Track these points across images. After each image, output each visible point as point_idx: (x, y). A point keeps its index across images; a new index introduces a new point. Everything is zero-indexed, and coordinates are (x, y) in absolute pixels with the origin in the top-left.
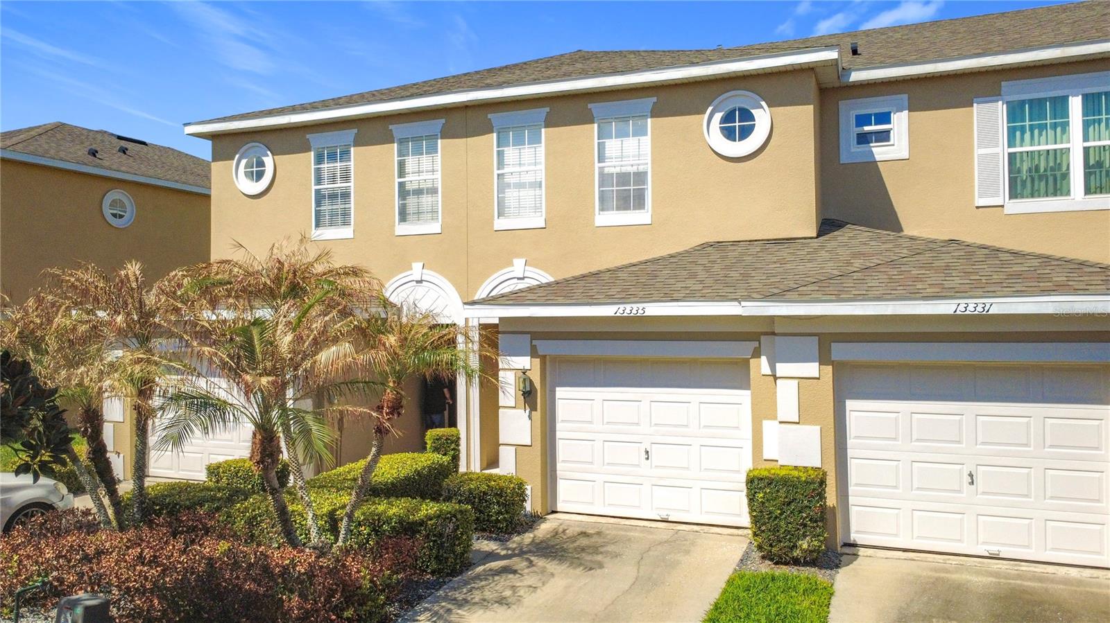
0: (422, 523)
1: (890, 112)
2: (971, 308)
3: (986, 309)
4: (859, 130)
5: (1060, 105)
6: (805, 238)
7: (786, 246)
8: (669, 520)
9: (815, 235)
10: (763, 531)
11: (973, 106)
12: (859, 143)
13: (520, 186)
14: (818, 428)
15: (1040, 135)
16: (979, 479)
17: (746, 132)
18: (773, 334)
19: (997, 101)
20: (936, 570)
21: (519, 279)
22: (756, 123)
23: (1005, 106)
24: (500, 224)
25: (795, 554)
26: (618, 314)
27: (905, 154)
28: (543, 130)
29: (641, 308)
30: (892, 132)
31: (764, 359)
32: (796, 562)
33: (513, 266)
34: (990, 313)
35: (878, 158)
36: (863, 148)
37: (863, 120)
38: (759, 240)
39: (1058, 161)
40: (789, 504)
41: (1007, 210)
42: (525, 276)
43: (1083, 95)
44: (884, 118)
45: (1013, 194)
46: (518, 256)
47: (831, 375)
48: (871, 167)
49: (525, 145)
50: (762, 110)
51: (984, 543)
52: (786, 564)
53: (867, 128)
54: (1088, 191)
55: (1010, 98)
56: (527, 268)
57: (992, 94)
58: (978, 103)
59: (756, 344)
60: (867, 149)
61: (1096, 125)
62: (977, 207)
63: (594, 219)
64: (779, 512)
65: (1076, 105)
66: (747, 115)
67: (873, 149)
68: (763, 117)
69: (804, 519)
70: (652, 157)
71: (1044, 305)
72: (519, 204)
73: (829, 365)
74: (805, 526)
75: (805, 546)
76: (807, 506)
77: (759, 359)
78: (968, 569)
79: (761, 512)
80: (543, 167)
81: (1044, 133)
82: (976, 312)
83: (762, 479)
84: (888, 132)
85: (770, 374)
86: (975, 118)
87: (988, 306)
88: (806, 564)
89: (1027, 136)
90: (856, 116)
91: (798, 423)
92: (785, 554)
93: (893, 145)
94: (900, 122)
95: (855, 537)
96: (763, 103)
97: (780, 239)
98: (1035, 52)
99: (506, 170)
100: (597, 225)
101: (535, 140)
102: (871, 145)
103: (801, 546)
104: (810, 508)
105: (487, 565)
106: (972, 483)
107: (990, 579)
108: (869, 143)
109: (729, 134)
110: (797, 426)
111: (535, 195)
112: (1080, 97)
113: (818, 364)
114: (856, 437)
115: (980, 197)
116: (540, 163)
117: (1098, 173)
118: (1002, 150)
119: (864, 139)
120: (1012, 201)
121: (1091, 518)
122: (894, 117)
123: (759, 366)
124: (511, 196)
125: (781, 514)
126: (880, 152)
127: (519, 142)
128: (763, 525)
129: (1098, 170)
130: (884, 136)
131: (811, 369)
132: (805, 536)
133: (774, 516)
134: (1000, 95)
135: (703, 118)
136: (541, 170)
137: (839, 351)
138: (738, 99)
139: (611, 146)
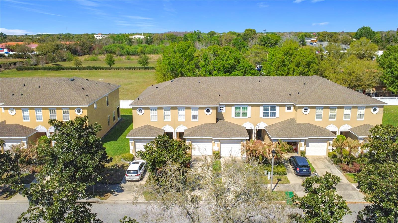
5: (240, 108)
6: (215, 123)
7: (213, 124)
13: (181, 115)
15: (238, 110)
21: (182, 127)
22: (210, 111)
24: (179, 120)
27: (225, 112)
28: (185, 110)
35: (222, 112)
38: (210, 124)
39: (239, 113)
41: (235, 118)
45: (235, 116)
53: (221, 108)
54: (242, 116)
58: (232, 107)
62: (232, 118)
63: (191, 120)
65: (241, 108)
70: (198, 113)
72: (181, 118)
73: (220, 142)
80: (184, 113)
86: (232, 109)
89: (236, 110)
93: (224, 110)
95: (221, 155)
96: (211, 109)
98: (238, 103)
99: (179, 114)
108: (221, 110)
109: (207, 112)
110: (217, 147)
111: (183, 117)
114: (221, 148)
115: (232, 116)
118: (234, 112)
122: (224, 108)
129: (243, 114)
134: (234, 107)
135: (204, 110)
138: (208, 109)
139: (193, 112)
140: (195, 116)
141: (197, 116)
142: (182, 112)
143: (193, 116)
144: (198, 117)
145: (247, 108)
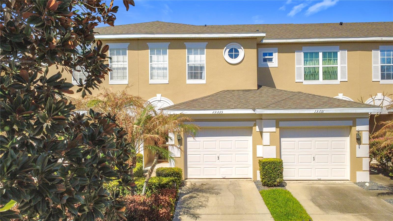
0: (167, 184)
1: (273, 53)
2: (319, 111)
3: (323, 112)
4: (264, 57)
5: (317, 54)
6: (254, 90)
7: (250, 92)
8: (226, 178)
9: (257, 89)
10: (266, 178)
11: (295, 53)
12: (264, 61)
14: (275, 147)
15: (311, 62)
16: (316, 159)
17: (236, 56)
18: (262, 119)
19: (301, 52)
20: (308, 184)
21: (158, 101)
22: (239, 53)
23: (303, 53)
24: (151, 82)
25: (275, 184)
26: (214, 113)
27: (277, 66)
28: (168, 50)
29: (221, 111)
30: (273, 59)
31: (257, 127)
32: (275, 186)
33: (157, 96)
34: (324, 113)
35: (269, 66)
36: (265, 63)
37: (265, 54)
38: (240, 90)
39: (315, 70)
40: (274, 169)
41: (304, 83)
42: (161, 100)
43: (322, 52)
44: (271, 54)
45: (305, 79)
46: (159, 93)
47: (279, 131)
48: (267, 69)
49: (161, 55)
50: (241, 49)
51: (317, 176)
52: (272, 187)
53: (266, 57)
54: (323, 79)
55: (305, 51)
56: (162, 97)
57: (300, 50)
58: (296, 52)
59: (255, 122)
60: (266, 63)
61: (325, 61)
62: (296, 82)
63: (186, 81)
64: (272, 171)
65: (321, 54)
66: (237, 51)
67: (268, 63)
68: (242, 52)
69: (278, 173)
70: (206, 62)
71: (337, 110)
72: (158, 75)
73: (278, 128)
74: (278, 175)
75: (278, 181)
76: (279, 169)
77: (256, 127)
78: (315, 184)
79: (266, 172)
80: (167, 63)
81: (312, 62)
82: (320, 113)
83: (267, 162)
84: (272, 58)
85: (259, 131)
86: (296, 56)
87: (323, 111)
88: (278, 186)
89: (308, 62)
90: (263, 53)
91: (269, 145)
92: (272, 184)
93: (273, 63)
94: (275, 56)
96: (242, 47)
97: (246, 90)
98: (312, 39)
99: (153, 63)
100: (187, 83)
101: (165, 53)
102: (267, 62)
103: (277, 181)
104: (280, 169)
105: (184, 196)
106: (314, 160)
107: (323, 185)
108: (266, 62)
109: (231, 56)
110: (269, 146)
111: (164, 72)
112: (322, 53)
113: (275, 128)
114: (284, 149)
115: (297, 79)
116: (166, 61)
117: (325, 74)
118: (302, 66)
119: (265, 60)
120: (305, 81)
121: (342, 167)
122: (274, 54)
123: (256, 129)
124: (155, 72)
125: (272, 172)
126: (270, 64)
127: (158, 54)
128: (266, 176)
129: (325, 73)
130: (271, 60)
131: (274, 129)
132: (278, 178)
133: (270, 173)
134: (302, 50)
135: (223, 51)
136: (167, 64)
137: (282, 124)
138: (234, 45)
139: (192, 57)
140: (196, 68)
141: (202, 68)
142: (161, 57)
143: (191, 68)
144: (205, 74)
145: (336, 54)
